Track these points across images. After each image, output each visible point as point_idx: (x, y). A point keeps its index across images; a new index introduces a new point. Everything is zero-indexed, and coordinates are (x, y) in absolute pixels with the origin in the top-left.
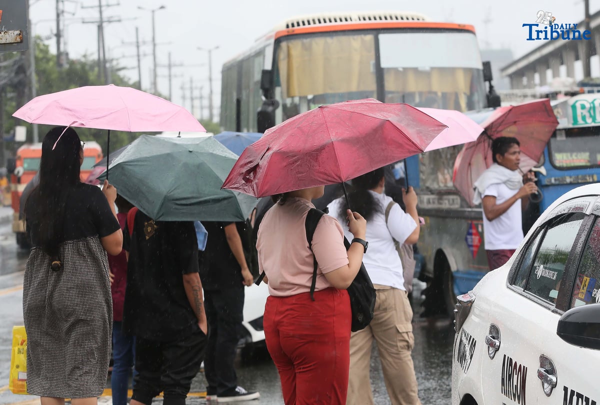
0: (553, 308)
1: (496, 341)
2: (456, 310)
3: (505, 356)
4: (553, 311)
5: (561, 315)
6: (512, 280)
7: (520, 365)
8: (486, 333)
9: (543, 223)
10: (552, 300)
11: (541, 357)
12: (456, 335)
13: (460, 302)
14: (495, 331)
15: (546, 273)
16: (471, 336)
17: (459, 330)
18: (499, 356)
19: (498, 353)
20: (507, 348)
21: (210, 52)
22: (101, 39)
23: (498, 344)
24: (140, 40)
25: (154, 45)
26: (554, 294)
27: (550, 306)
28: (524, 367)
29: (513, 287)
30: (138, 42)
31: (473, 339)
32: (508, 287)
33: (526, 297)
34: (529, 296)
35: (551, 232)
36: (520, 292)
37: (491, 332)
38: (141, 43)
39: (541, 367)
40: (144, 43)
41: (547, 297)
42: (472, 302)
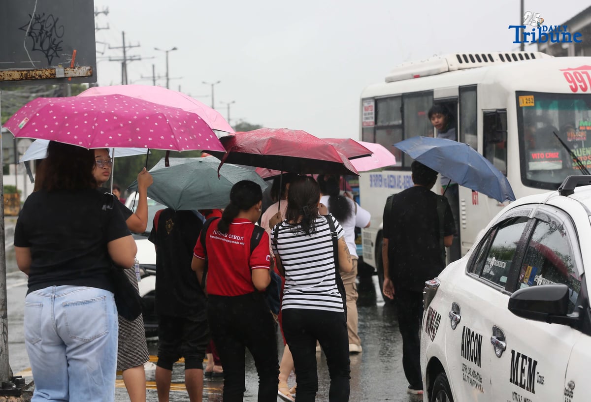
0: (503, 290)
1: (457, 316)
2: (424, 292)
3: (464, 327)
4: (503, 293)
5: (510, 295)
6: (470, 269)
7: (477, 334)
8: (449, 309)
9: (495, 225)
10: (502, 284)
11: (493, 327)
12: (424, 311)
13: (428, 286)
14: (456, 309)
15: (497, 263)
16: (437, 312)
17: (427, 308)
18: (460, 327)
19: (459, 325)
20: (466, 320)
21: (213, 85)
22: (124, 74)
23: (459, 318)
24: (156, 75)
25: (168, 79)
26: (504, 279)
27: (500, 289)
28: (480, 335)
29: (470, 274)
30: (154, 77)
31: (439, 315)
32: (467, 274)
33: (481, 282)
34: (483, 281)
35: (501, 232)
36: (476, 278)
37: (453, 309)
38: (156, 78)
39: (494, 335)
40: (159, 77)
41: (498, 282)
42: (437, 287)
